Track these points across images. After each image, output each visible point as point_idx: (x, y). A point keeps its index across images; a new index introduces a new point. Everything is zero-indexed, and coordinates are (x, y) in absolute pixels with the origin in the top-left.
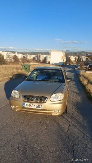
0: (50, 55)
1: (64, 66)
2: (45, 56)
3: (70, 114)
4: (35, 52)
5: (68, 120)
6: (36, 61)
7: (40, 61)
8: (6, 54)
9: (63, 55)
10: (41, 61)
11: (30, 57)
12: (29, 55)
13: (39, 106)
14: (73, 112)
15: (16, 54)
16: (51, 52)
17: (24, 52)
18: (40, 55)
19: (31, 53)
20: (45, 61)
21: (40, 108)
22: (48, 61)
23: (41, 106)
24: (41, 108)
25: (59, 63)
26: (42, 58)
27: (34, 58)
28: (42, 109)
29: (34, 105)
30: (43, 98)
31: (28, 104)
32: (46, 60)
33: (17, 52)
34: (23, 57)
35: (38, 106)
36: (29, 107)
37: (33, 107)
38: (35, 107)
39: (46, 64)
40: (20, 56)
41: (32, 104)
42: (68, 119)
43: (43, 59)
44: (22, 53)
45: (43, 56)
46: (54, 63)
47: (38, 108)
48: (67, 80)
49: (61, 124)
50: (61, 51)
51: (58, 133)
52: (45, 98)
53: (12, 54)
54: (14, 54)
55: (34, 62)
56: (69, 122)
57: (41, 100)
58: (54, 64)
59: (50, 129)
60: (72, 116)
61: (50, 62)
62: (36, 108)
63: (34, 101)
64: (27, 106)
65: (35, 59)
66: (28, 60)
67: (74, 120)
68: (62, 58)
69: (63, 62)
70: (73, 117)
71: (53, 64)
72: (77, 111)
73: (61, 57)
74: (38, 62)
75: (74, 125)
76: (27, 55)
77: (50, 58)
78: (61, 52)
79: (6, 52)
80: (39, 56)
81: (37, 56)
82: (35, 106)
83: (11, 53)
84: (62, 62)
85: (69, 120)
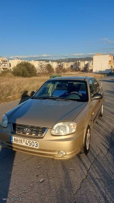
0: (93, 60)
1: (112, 74)
2: (86, 62)
3: (95, 154)
4: (73, 58)
5: (86, 167)
6: (75, 69)
7: (79, 70)
8: (39, 63)
9: (111, 60)
10: (81, 70)
11: (66, 66)
12: (65, 63)
13: (33, 143)
14: (101, 151)
15: (50, 63)
16: (94, 56)
17: (60, 59)
18: (80, 61)
19: (69, 60)
20: (86, 70)
21: (34, 147)
22: (90, 68)
23: (36, 143)
24: (36, 146)
25: (105, 70)
26: (82, 65)
27: (72, 66)
28: (38, 148)
29: (25, 141)
30: (40, 130)
31: (17, 138)
32: (87, 67)
33: (51, 60)
34: (59, 65)
35: (31, 142)
36: (18, 143)
37: (24, 144)
38: (27, 144)
39: (87, 72)
40: (55, 65)
41: (22, 139)
42: (87, 164)
43: (84, 66)
44: (58, 61)
45: (83, 63)
46: (99, 70)
47: (31, 146)
48: (93, 97)
49: (72, 174)
50: (107, 54)
51: (59, 193)
52: (44, 130)
53: (45, 64)
54: (48, 63)
55: (72, 71)
56: (88, 171)
57: (37, 133)
58: (98, 72)
59: (49, 183)
60: (96, 159)
61: (92, 70)
62: (28, 146)
63: (27, 134)
64: (16, 141)
65: (74, 68)
66: (65, 69)
67: (97, 168)
68: (109, 64)
69: (111, 70)
70: (97, 161)
71: (96, 73)
72: (108, 150)
73: (109, 62)
74: (77, 71)
75: (93, 178)
76: (63, 63)
77: (93, 64)
78: (108, 56)
79: (39, 62)
80: (79, 63)
81: (76, 64)
82: (27, 142)
83: (45, 62)
84: (109, 68)
85: (89, 167)
